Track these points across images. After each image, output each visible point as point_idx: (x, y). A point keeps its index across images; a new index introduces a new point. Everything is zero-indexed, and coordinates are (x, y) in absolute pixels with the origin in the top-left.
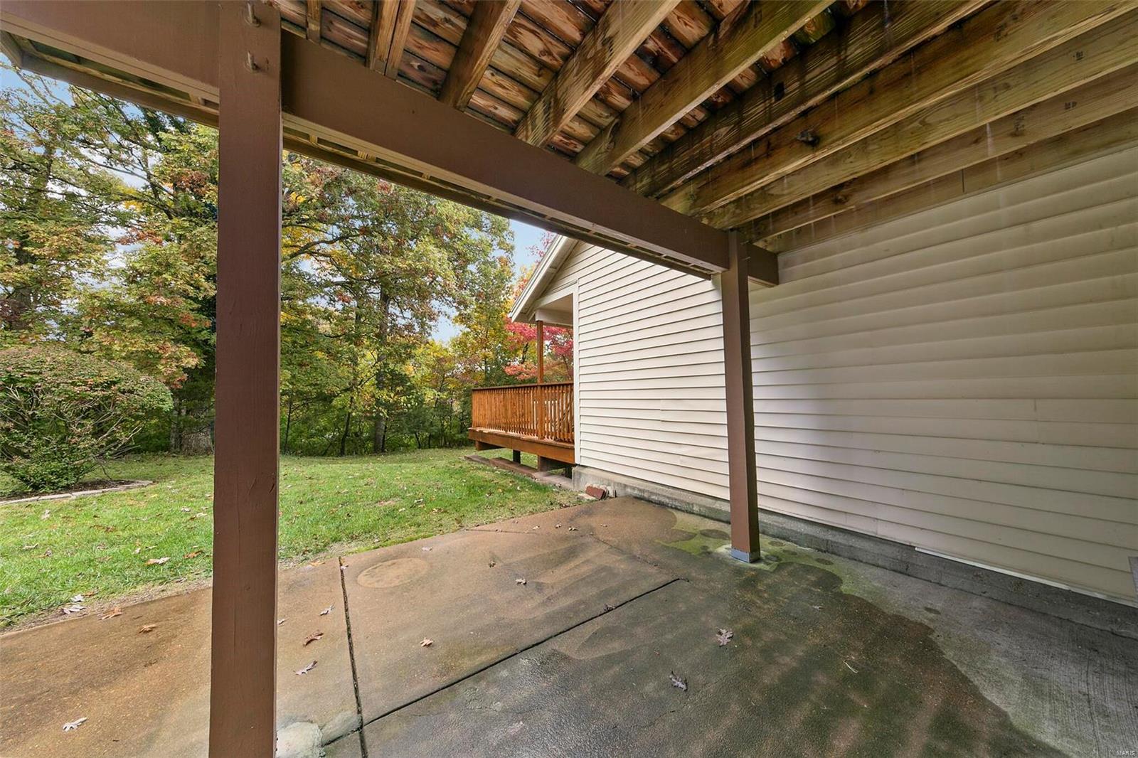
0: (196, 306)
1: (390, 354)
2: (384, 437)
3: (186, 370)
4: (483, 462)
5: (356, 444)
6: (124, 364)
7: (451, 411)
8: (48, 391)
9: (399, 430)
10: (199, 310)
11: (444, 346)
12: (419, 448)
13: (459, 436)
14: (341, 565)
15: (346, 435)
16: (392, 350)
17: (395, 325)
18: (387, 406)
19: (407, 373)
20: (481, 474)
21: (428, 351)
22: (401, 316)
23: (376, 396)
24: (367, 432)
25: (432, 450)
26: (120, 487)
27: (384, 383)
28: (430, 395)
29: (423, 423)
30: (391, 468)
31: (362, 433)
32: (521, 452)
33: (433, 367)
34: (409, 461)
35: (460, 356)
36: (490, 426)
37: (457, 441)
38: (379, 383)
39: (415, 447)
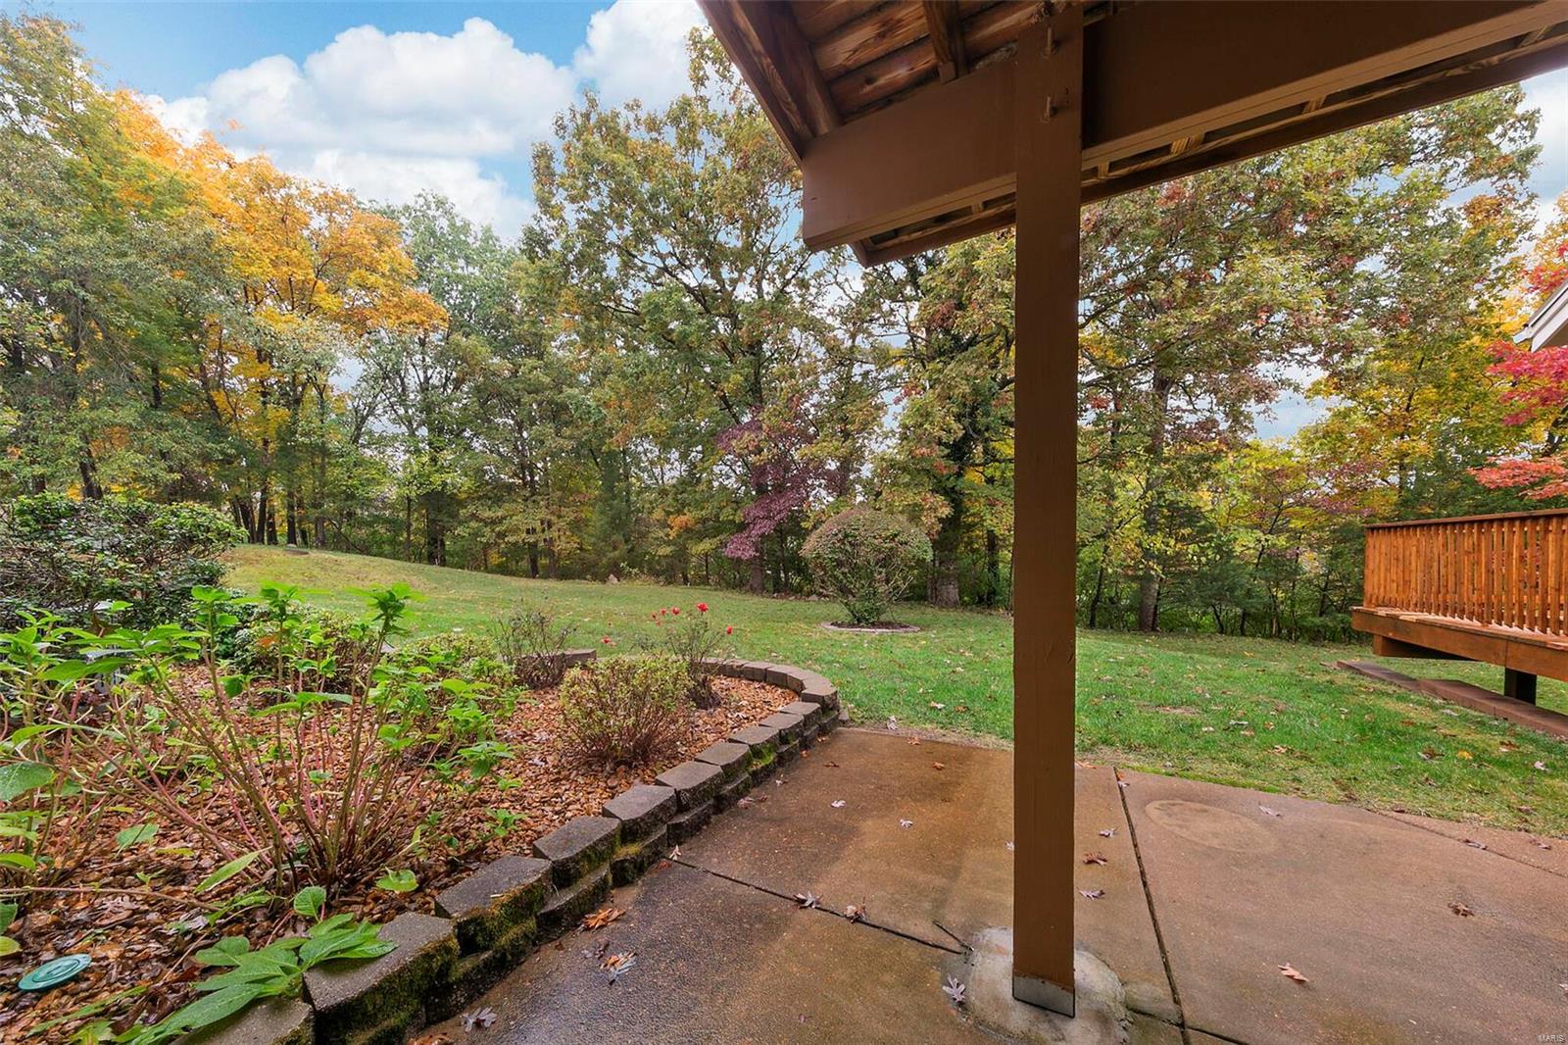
0: (947, 451)
1: (1171, 476)
2: (1156, 608)
3: (941, 520)
4: (1398, 682)
5: (1111, 615)
6: (901, 518)
7: (1297, 570)
8: (863, 543)
9: (1184, 599)
10: (948, 456)
11: (1283, 446)
12: (1221, 633)
13: (1317, 620)
14: (1118, 780)
15: (1097, 599)
16: (1174, 468)
17: (1180, 427)
18: (1162, 559)
19: (1201, 504)
20: (1392, 705)
21: (1246, 462)
22: (1191, 406)
23: (1145, 545)
24: (1127, 598)
25: (1249, 640)
26: (902, 630)
27: (1156, 523)
28: (1246, 543)
29: (1232, 590)
30: (1175, 658)
31: (1120, 599)
32: (1539, 679)
33: (1256, 491)
34: (1201, 651)
35: (1324, 462)
36: (1424, 606)
37: (1308, 630)
38: (1149, 523)
39: (1212, 630)
